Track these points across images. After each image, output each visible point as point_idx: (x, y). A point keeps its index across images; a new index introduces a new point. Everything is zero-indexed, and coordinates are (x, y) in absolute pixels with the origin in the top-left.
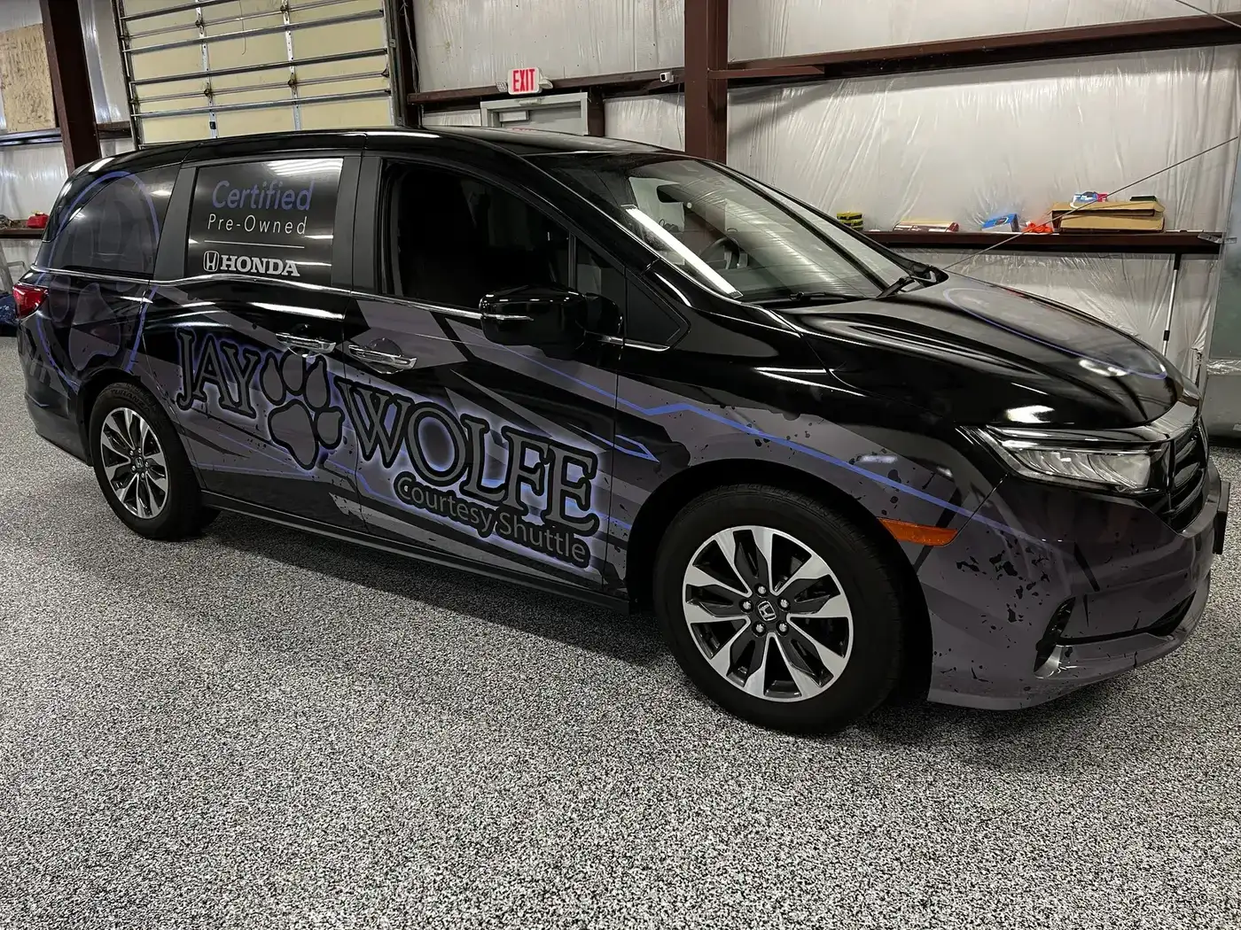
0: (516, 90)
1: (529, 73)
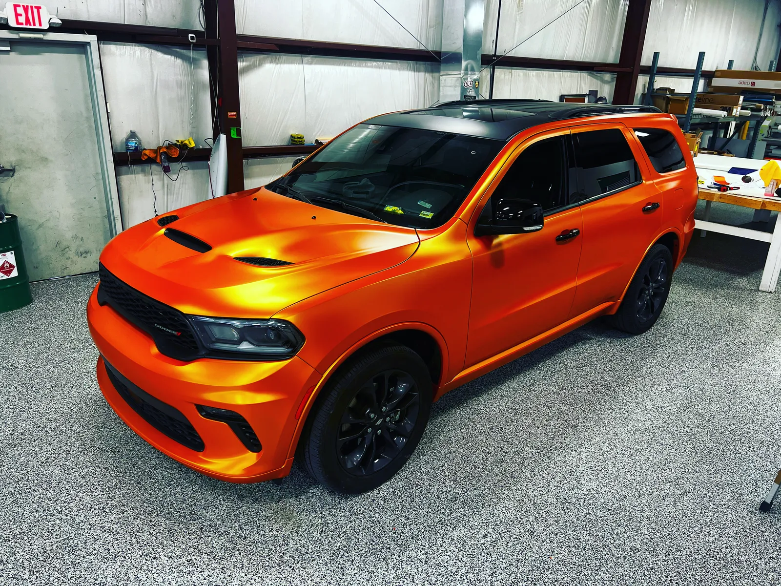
0: (18, 23)
1: (35, 11)
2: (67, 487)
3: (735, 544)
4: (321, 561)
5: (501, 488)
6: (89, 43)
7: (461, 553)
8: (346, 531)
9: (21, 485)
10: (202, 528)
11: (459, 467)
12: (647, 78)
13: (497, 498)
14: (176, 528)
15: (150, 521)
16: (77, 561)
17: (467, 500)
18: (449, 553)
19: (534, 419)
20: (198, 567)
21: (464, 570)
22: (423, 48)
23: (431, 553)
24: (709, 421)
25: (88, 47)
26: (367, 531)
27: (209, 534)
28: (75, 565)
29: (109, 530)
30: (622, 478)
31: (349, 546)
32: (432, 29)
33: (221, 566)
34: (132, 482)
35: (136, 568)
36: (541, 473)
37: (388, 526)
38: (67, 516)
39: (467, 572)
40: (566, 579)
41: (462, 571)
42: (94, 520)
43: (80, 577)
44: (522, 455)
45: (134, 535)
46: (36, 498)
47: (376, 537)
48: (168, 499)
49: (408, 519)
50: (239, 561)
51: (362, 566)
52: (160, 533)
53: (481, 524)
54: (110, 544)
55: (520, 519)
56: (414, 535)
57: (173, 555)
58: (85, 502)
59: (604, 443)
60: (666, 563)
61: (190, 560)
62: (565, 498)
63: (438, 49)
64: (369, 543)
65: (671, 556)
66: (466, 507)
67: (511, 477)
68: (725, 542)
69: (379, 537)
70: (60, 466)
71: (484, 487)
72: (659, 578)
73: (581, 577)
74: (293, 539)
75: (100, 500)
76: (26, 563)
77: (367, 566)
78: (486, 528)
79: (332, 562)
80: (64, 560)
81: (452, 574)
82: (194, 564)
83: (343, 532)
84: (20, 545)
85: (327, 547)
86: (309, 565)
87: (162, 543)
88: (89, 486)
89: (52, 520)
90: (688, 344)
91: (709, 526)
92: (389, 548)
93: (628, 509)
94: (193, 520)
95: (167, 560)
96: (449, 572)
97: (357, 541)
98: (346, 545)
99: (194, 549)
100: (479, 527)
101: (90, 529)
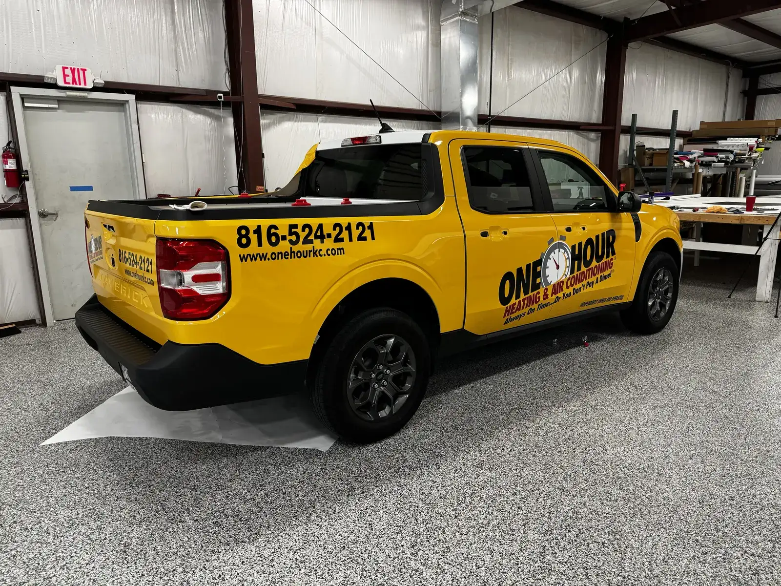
0: (65, 82)
2: (95, 468)
3: (769, 491)
4: (348, 519)
5: (526, 455)
6: (127, 101)
7: (491, 508)
8: (373, 495)
9: (51, 468)
10: (228, 497)
11: (483, 440)
12: (628, 137)
13: (523, 463)
14: (201, 497)
15: (176, 492)
16: (103, 526)
17: (493, 466)
18: (479, 509)
19: (553, 402)
20: (223, 528)
21: (495, 522)
22: (425, 108)
23: (460, 509)
24: (725, 397)
25: (127, 105)
26: (394, 494)
27: (235, 501)
28: (101, 529)
29: (136, 500)
30: (647, 444)
31: (377, 506)
32: (432, 92)
33: (247, 526)
34: (159, 462)
35: (161, 530)
36: (565, 443)
37: (415, 489)
38: (94, 491)
39: (499, 524)
40: (600, 526)
41: (493, 523)
42: (121, 493)
43: (105, 539)
44: (545, 429)
45: (160, 504)
46: (64, 477)
47: (403, 498)
48: (194, 475)
49: (435, 482)
50: (265, 521)
51: (391, 522)
52: (186, 501)
53: (509, 484)
54: (136, 512)
55: (548, 479)
56: (442, 495)
57: (199, 518)
58: (112, 479)
59: (625, 417)
60: (701, 509)
61: (216, 522)
62: (592, 462)
63: (438, 110)
64: (396, 503)
65: (705, 503)
66: (493, 471)
67: (536, 447)
68: (758, 489)
69: (406, 498)
70: (89, 452)
71: (510, 455)
72: (696, 521)
73: (616, 524)
74: (319, 503)
75: (127, 477)
76: (51, 530)
77: (395, 522)
78: (514, 487)
79: (360, 520)
80: (90, 526)
81: (484, 526)
82: (220, 525)
83: (370, 495)
84: (46, 515)
85: (354, 508)
86: (336, 523)
87: (188, 510)
88: (116, 467)
89: (79, 494)
90: (695, 341)
91: (740, 477)
92: (418, 507)
93: (656, 467)
94: (218, 490)
95: (193, 523)
96: (480, 524)
97: (384, 502)
98: (373, 505)
99: (220, 513)
100: (508, 487)
101: (117, 500)
